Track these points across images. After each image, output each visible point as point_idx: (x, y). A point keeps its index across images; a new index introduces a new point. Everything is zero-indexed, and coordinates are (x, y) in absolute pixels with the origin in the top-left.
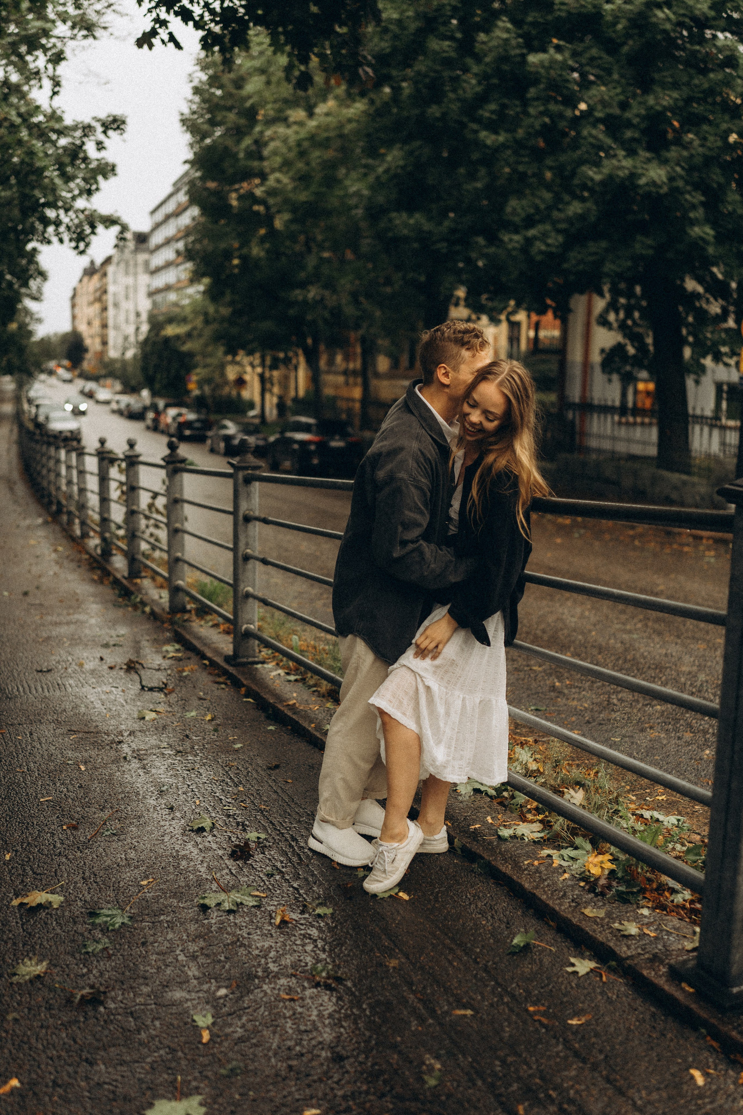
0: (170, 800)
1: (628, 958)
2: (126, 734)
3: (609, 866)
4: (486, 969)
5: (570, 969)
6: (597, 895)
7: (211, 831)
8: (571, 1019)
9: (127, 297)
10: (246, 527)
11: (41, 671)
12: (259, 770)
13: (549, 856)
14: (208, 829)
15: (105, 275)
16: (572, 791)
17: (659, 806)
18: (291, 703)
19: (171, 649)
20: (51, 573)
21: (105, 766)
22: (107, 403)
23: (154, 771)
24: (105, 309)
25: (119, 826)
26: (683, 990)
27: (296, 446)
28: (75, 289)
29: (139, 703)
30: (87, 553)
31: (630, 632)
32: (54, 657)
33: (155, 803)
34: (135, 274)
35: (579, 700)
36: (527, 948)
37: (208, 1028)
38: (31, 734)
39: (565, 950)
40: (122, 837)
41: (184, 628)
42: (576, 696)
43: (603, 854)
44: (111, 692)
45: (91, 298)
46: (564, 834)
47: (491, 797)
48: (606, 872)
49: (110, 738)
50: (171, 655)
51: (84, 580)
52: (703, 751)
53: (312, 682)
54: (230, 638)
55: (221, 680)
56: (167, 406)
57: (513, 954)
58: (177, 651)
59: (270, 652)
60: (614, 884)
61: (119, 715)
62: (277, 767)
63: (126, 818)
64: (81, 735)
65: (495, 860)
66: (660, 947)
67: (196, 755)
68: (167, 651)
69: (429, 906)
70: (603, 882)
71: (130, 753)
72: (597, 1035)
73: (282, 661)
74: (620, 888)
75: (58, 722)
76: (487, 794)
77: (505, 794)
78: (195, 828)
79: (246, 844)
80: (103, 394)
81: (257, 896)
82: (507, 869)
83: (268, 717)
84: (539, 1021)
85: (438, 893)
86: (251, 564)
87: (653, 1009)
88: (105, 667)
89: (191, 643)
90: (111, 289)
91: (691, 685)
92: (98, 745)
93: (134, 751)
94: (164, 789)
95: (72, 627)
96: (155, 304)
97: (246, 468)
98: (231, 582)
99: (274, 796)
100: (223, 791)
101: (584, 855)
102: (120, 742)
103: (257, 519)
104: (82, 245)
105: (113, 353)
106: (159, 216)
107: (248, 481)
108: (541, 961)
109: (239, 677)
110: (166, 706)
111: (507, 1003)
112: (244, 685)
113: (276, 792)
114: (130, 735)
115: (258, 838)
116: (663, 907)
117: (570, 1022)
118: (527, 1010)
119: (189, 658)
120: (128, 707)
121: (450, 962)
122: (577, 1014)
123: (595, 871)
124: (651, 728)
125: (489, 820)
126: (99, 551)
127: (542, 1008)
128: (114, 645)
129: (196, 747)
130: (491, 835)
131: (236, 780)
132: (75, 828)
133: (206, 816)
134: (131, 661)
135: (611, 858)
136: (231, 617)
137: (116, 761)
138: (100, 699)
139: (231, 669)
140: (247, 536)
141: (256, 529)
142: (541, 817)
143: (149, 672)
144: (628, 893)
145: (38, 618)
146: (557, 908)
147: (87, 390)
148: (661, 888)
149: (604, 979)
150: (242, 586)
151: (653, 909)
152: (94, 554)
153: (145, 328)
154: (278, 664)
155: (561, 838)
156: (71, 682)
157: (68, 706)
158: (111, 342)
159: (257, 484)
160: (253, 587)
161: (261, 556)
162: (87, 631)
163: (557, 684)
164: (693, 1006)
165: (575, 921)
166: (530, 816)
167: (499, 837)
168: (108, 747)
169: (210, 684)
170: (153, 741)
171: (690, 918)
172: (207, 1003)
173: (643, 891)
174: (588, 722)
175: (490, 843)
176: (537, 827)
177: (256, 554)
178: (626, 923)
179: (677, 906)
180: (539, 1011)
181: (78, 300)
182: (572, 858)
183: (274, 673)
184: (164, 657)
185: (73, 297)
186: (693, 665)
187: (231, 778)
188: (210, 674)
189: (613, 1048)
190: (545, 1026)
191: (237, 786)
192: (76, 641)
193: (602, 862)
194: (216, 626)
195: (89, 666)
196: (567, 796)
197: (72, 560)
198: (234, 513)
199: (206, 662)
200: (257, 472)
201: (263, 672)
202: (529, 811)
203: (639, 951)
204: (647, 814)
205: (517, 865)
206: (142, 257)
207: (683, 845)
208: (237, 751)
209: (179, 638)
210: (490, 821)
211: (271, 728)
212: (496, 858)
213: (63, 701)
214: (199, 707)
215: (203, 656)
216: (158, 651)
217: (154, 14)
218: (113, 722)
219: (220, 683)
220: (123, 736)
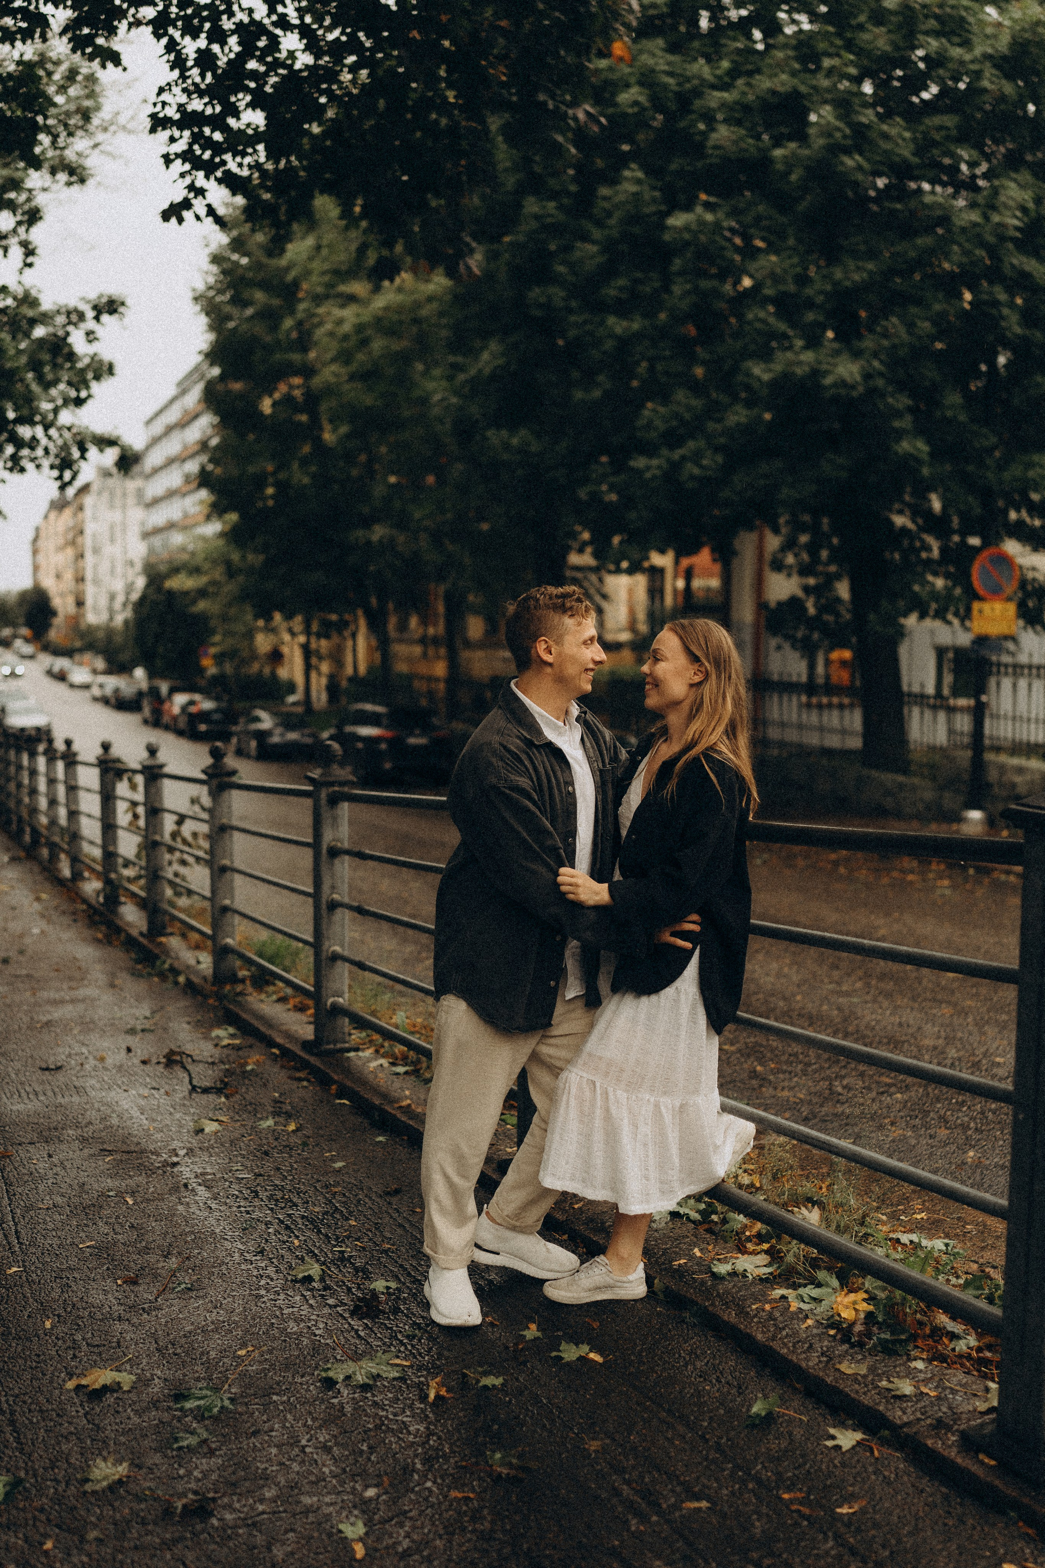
0: (259, 1239)
1: (906, 1424)
2: (182, 1152)
3: (864, 1307)
4: (719, 1448)
5: (830, 1443)
6: (852, 1346)
8: (840, 1507)
9: (112, 540)
10: (333, 864)
11: (47, 1069)
12: (374, 1195)
13: (783, 1297)
14: (317, 1278)
15: (81, 508)
16: (804, 1211)
17: (918, 1227)
18: (405, 1103)
19: (223, 1034)
20: (36, 931)
21: (161, 1197)
22: (86, 687)
23: (229, 1201)
24: (80, 556)
25: (194, 1278)
26: (982, 1463)
27: (360, 745)
28: (37, 529)
29: (192, 1110)
30: (85, 901)
31: (847, 994)
32: (61, 1050)
33: (237, 1244)
34: (124, 507)
35: (791, 1089)
36: (769, 1419)
37: (360, 1539)
38: (50, 1156)
39: (820, 1419)
40: (202, 1292)
41: (239, 1004)
42: (786, 1084)
43: (855, 1291)
44: (151, 1096)
45: (61, 541)
46: (800, 1268)
47: (694, 1222)
48: (862, 1316)
49: (161, 1159)
50: (226, 1042)
51: (84, 940)
52: (965, 1152)
54: (306, 1017)
55: (300, 1074)
56: (173, 690)
57: (754, 1426)
58: (232, 1036)
59: (364, 1034)
60: (875, 1329)
61: (167, 1127)
62: (397, 1192)
63: (202, 1266)
64: (119, 1156)
66: (944, 1409)
67: (283, 1179)
68: (218, 1037)
69: (632, 1370)
70: (858, 1328)
71: (192, 1179)
72: (876, 1525)
73: (383, 1046)
74: (883, 1336)
75: (84, 1140)
76: (688, 1218)
77: (714, 1217)
78: (300, 1276)
79: (373, 1296)
80: (80, 675)
81: (397, 1365)
82: (730, 1316)
83: (373, 1124)
84: (799, 1511)
85: (641, 1351)
86: (339, 913)
87: (944, 1490)
88: (136, 1061)
89: (250, 1025)
90: (90, 528)
92: (146, 1169)
93: (196, 1177)
94: (248, 1225)
95: (81, 1007)
96: (151, 551)
97: (332, 784)
98: (311, 940)
99: (399, 1231)
100: (329, 1225)
101: (829, 1294)
102: (176, 1164)
103: (348, 852)
104: (68, 474)
105: (93, 617)
106: (158, 427)
107: (334, 801)
108: (790, 1434)
109: (327, 1070)
110: (230, 1113)
111: (753, 1491)
112: (335, 1082)
113: (401, 1224)
114: (187, 1154)
115: (388, 1288)
116: (943, 1358)
117: (839, 1510)
118: (780, 1499)
119: (251, 1047)
120: (177, 1116)
121: (670, 1441)
122: (849, 1499)
123: (847, 1314)
124: (893, 1124)
125: (697, 1252)
126: (101, 899)
127: (799, 1495)
128: (143, 1031)
129: (282, 1167)
130: (701, 1272)
131: (344, 1209)
132: (134, 1282)
133: (310, 1260)
134: (172, 1052)
135: (865, 1296)
136: (311, 989)
137: (175, 1189)
138: (138, 1106)
139: (313, 1060)
140: (333, 876)
141: (344, 867)
142: (766, 1246)
143: (200, 1067)
144: (894, 1342)
145: (28, 994)
146: (804, 1365)
147: (56, 669)
148: (938, 1332)
149: (876, 1453)
150: (327, 944)
151: (930, 1361)
152: (94, 902)
153: (140, 583)
154: (377, 1051)
155: (798, 1273)
156: (93, 1083)
157: (95, 1117)
158: (89, 601)
159: (346, 805)
160: (342, 946)
161: (356, 904)
162: (101, 1012)
163: (759, 1068)
164: (997, 1482)
165: (829, 1380)
166: (750, 1246)
167: (714, 1275)
168: (160, 1172)
169: (287, 1081)
170: (221, 1161)
171: (979, 1371)
172: (355, 1507)
173: (914, 1337)
175: (703, 1283)
176: (763, 1259)
177: (346, 900)
178: (896, 1380)
179: (960, 1356)
180: (797, 1499)
181: (43, 546)
182: (814, 1299)
183: (373, 1065)
184: (216, 1045)
185: (35, 540)
186: (939, 1037)
187: (337, 1209)
188: (282, 1067)
189: (899, 1541)
190: (807, 1518)
191: (347, 1219)
192: (87, 1026)
193: (855, 1303)
194: (283, 1000)
195: (113, 1059)
197: (64, 913)
198: (316, 845)
199: (275, 1051)
200: (346, 789)
201: (360, 1063)
202: (749, 1239)
203: (919, 1415)
204: (905, 1238)
205: (742, 1312)
206: (132, 485)
207: (958, 1277)
208: (339, 1170)
209: (230, 1018)
210: (698, 1254)
211: (381, 1139)
212: (713, 1305)
213: (86, 1110)
214: (276, 1114)
215: (270, 1043)
216: (206, 1037)
217: (188, 180)
218: (158, 1136)
219: (300, 1080)
220: (177, 1155)
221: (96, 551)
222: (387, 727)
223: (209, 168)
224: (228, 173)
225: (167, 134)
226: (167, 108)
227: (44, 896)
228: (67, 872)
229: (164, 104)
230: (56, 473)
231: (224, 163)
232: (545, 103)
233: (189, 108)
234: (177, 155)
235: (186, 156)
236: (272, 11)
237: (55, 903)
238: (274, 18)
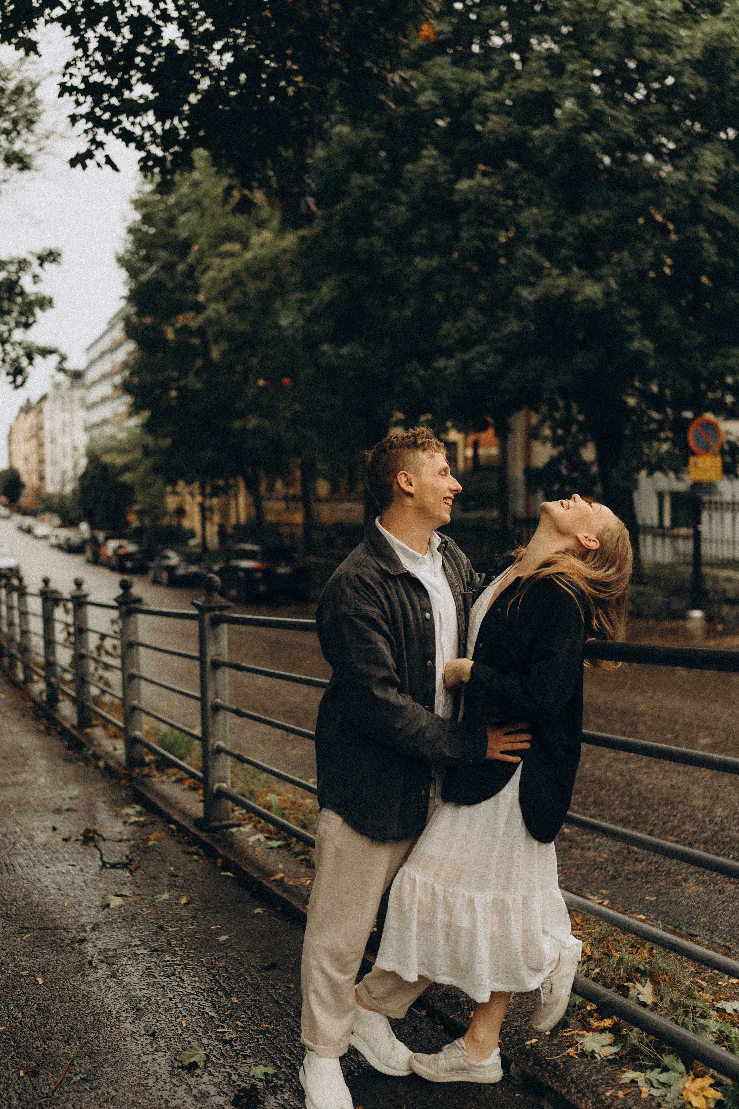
0: (151, 1021)
2: (88, 928)
3: (713, 1094)
7: (205, 1065)
9: (64, 433)
10: (215, 674)
12: (253, 970)
13: (633, 1081)
14: (201, 1064)
15: (41, 411)
16: (639, 986)
18: (278, 876)
19: (132, 812)
21: (67, 977)
22: (45, 537)
23: (126, 980)
24: (41, 445)
25: (89, 1067)
27: (241, 574)
28: (11, 428)
29: (101, 885)
30: (32, 700)
33: (130, 1027)
34: (72, 410)
35: (596, 849)
40: (95, 1084)
41: (145, 785)
42: (590, 844)
43: (702, 1077)
44: (68, 872)
46: (645, 1049)
48: (712, 1104)
49: (71, 936)
50: (133, 819)
51: (29, 731)
53: (298, 848)
54: (197, 796)
55: (193, 849)
56: (107, 538)
58: (139, 814)
59: (244, 811)
61: (79, 903)
62: (273, 966)
63: (98, 1053)
64: (35, 934)
65: (568, 1092)
67: (175, 954)
68: (127, 815)
71: (96, 955)
73: (260, 822)
75: (7, 916)
78: (186, 1063)
79: (254, 1086)
83: (252, 897)
86: (221, 715)
88: (59, 839)
89: (154, 804)
90: (48, 425)
91: (711, 822)
92: (57, 946)
93: (100, 953)
94: (141, 1005)
95: (20, 789)
96: (92, 439)
97: (213, 609)
98: (200, 735)
99: (276, 1009)
100: (213, 1004)
101: (676, 1079)
102: (83, 940)
103: (227, 665)
104: (19, 379)
106: (95, 353)
107: (216, 622)
109: (214, 846)
110: (133, 887)
112: (220, 856)
113: (277, 1002)
114: (93, 929)
115: (266, 1074)
119: (153, 823)
120: (89, 891)
123: (698, 1103)
124: (686, 880)
126: (44, 698)
128: (67, 810)
129: (174, 942)
130: (552, 1053)
131: (227, 987)
132: (34, 1073)
133: (195, 1044)
134: (88, 831)
135: (712, 1081)
136: (200, 774)
137: (80, 968)
138: (57, 883)
139: (203, 836)
140: (216, 685)
141: (225, 675)
142: (608, 1023)
143: (109, 845)
147: (25, 526)
150: (212, 741)
152: (39, 701)
153: (83, 462)
154: (255, 827)
155: (642, 1053)
156: (21, 860)
157: (19, 894)
159: (225, 626)
160: (225, 742)
161: (234, 707)
162: (36, 794)
168: (69, 949)
169: (181, 855)
170: (121, 936)
174: (613, 878)
175: (556, 1066)
176: (607, 1038)
177: (227, 704)
181: (16, 438)
182: (663, 1084)
183: (253, 839)
184: (125, 823)
185: (10, 436)
186: (705, 797)
187: (221, 986)
188: (179, 842)
191: (230, 996)
192: (23, 806)
193: (703, 1089)
194: (180, 781)
195: (41, 838)
196: (633, 993)
197: (16, 709)
198: (202, 658)
199: (172, 826)
200: (225, 613)
201: (240, 838)
205: (597, 1099)
206: (78, 393)
208: (222, 945)
209: (138, 798)
211: (258, 910)
212: (569, 1090)
213: (12, 887)
214: (172, 887)
215: (168, 820)
216: (117, 815)
217: (90, 136)
218: (72, 912)
219: (192, 854)
220: (85, 931)
221: (53, 441)
222: (262, 561)
223: (108, 126)
224: (123, 129)
225: (74, 98)
226: (73, 78)
227: (3, 696)
229: (71, 75)
230: (10, 378)
231: (120, 122)
232: (371, 69)
233: (92, 80)
234: (82, 116)
235: (90, 116)
236: (156, 7)
238: (158, 12)
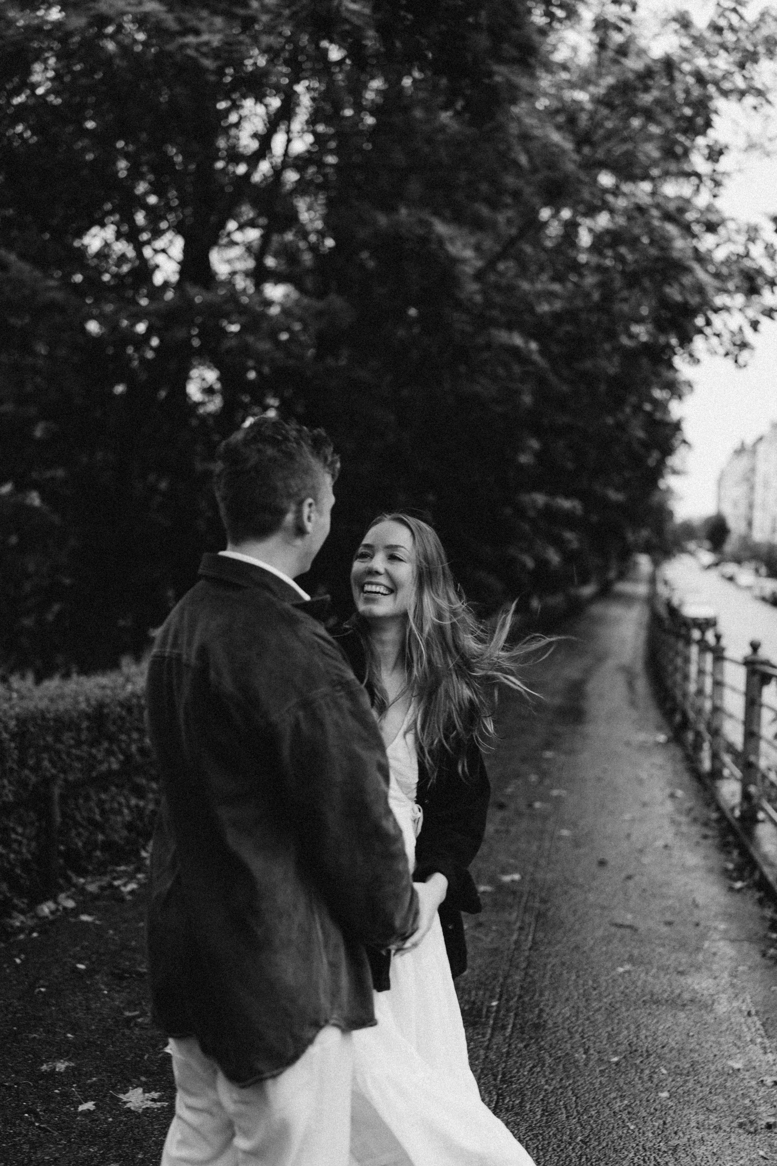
15: (755, 454)
22: (749, 588)
24: (752, 489)
28: (723, 472)
45: (739, 478)
80: (744, 578)
105: (759, 536)
158: (757, 523)
181: (727, 483)
185: (721, 479)
221: (766, 485)
227: (680, 793)
228: (707, 765)
237: (688, 805)
